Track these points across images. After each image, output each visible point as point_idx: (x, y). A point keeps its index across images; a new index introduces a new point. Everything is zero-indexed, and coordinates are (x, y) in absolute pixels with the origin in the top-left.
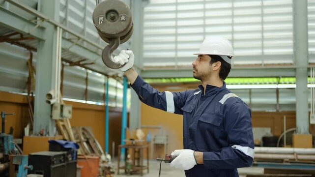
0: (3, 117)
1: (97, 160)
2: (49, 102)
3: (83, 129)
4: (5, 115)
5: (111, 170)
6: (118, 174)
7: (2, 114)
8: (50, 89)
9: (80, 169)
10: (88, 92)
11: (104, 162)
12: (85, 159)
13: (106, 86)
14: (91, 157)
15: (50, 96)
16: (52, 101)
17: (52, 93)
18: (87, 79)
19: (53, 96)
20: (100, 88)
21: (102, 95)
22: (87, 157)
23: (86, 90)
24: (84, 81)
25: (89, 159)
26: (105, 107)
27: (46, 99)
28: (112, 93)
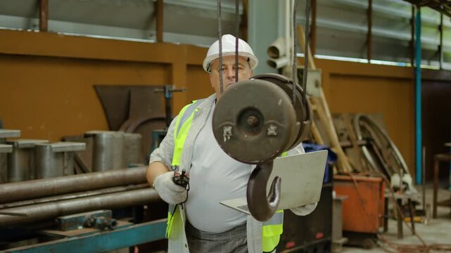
0: (167, 96)
1: (378, 185)
2: (274, 65)
3: (363, 118)
4: (170, 92)
5: (419, 207)
6: (435, 216)
7: (165, 92)
8: (276, 38)
9: (338, 201)
10: (373, 39)
11: (396, 189)
12: (352, 181)
13: (415, 24)
14: (365, 178)
15: (274, 51)
16: (280, 63)
17: (278, 45)
18: (369, 12)
19: (281, 53)
20: (402, 29)
21: (406, 44)
22: (355, 177)
23: (369, 34)
24: (364, 17)
25: (358, 181)
26: (415, 69)
27: (269, 58)
28: (429, 39)
